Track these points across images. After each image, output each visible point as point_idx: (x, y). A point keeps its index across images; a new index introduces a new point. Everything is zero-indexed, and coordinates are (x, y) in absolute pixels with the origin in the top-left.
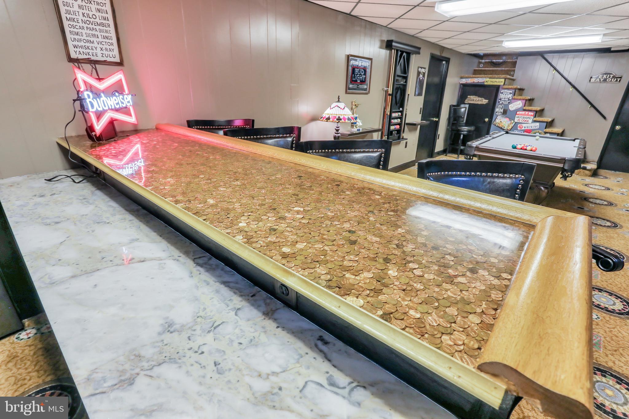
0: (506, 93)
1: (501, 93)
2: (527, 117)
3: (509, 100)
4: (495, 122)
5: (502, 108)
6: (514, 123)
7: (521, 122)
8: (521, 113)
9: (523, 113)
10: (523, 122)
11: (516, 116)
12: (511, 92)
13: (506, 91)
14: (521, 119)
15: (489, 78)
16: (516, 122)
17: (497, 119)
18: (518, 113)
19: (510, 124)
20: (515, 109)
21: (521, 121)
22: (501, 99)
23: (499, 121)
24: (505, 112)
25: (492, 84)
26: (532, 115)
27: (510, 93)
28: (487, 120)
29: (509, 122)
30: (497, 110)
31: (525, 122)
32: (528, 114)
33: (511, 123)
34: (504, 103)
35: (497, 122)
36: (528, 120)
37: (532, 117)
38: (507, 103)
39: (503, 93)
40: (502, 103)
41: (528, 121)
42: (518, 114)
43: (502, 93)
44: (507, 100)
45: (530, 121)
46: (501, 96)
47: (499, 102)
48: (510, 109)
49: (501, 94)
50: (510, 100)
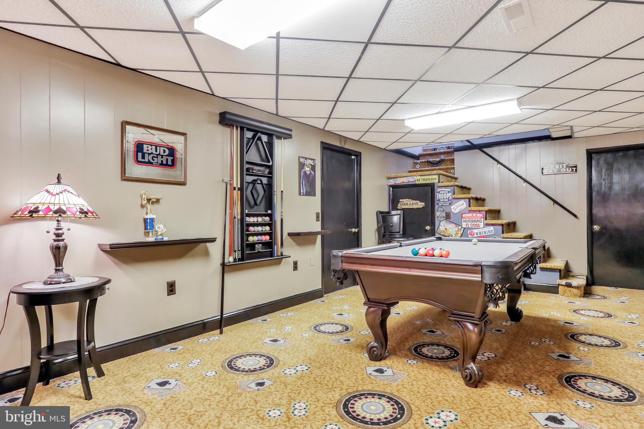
0: (444, 192)
1: (437, 192)
2: (476, 219)
3: (449, 200)
4: (438, 230)
5: (443, 212)
6: (463, 229)
7: (470, 227)
8: (467, 215)
9: (470, 215)
10: (473, 227)
11: (463, 219)
12: (449, 190)
13: (442, 189)
14: (470, 224)
15: (420, 176)
16: (465, 228)
17: (441, 226)
18: (464, 215)
19: (458, 231)
20: (459, 211)
21: (470, 225)
22: (439, 200)
23: (444, 228)
24: (448, 216)
25: (424, 182)
26: (481, 218)
27: (449, 192)
28: (428, 228)
29: (456, 229)
30: (437, 214)
31: (476, 227)
32: (476, 216)
33: (459, 229)
34: (445, 205)
35: (441, 229)
36: (478, 223)
37: (483, 220)
38: (448, 204)
39: (441, 192)
40: (442, 205)
41: (478, 225)
42: (464, 218)
43: (439, 192)
44: (447, 200)
45: (481, 225)
46: (438, 196)
47: (438, 204)
48: (454, 212)
49: (438, 194)
50: (451, 200)
